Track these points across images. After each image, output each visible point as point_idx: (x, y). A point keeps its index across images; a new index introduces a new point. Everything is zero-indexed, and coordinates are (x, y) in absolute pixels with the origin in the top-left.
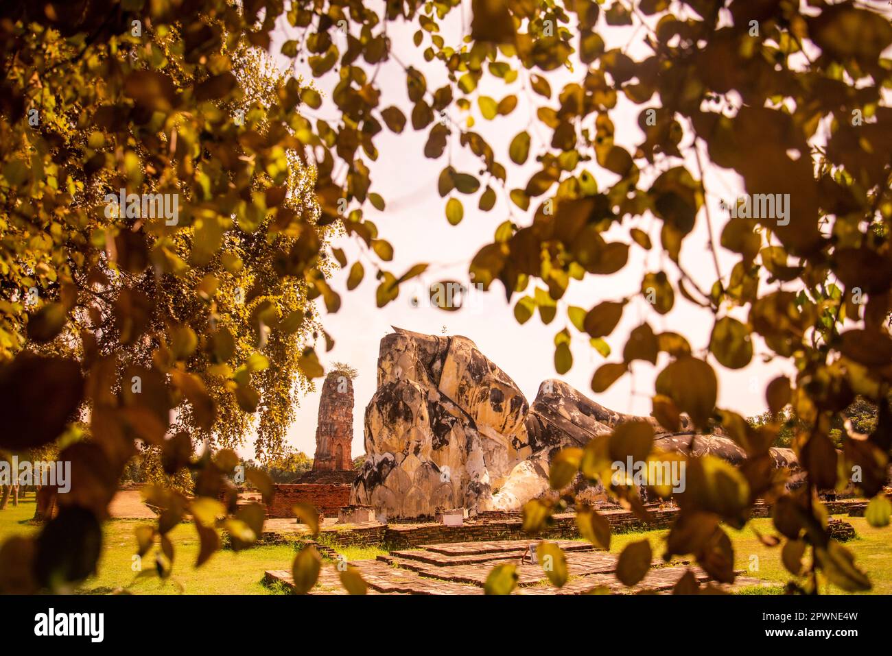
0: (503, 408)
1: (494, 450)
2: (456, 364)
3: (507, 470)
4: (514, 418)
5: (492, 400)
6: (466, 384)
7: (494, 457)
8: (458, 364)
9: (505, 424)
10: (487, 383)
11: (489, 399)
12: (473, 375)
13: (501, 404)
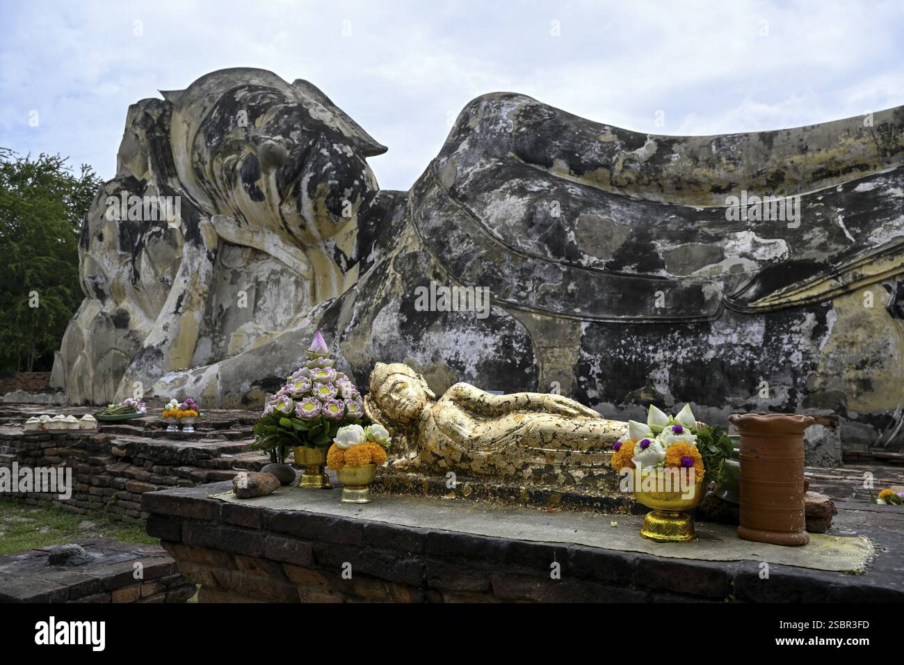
0: (264, 190)
1: (269, 278)
2: (185, 126)
3: (289, 318)
4: (295, 208)
5: (244, 180)
6: (199, 160)
7: (266, 294)
8: (189, 125)
9: (285, 223)
10: (235, 147)
11: (240, 180)
12: (209, 137)
13: (257, 183)
